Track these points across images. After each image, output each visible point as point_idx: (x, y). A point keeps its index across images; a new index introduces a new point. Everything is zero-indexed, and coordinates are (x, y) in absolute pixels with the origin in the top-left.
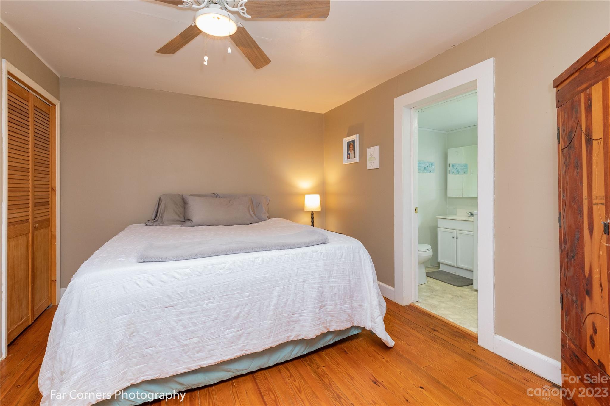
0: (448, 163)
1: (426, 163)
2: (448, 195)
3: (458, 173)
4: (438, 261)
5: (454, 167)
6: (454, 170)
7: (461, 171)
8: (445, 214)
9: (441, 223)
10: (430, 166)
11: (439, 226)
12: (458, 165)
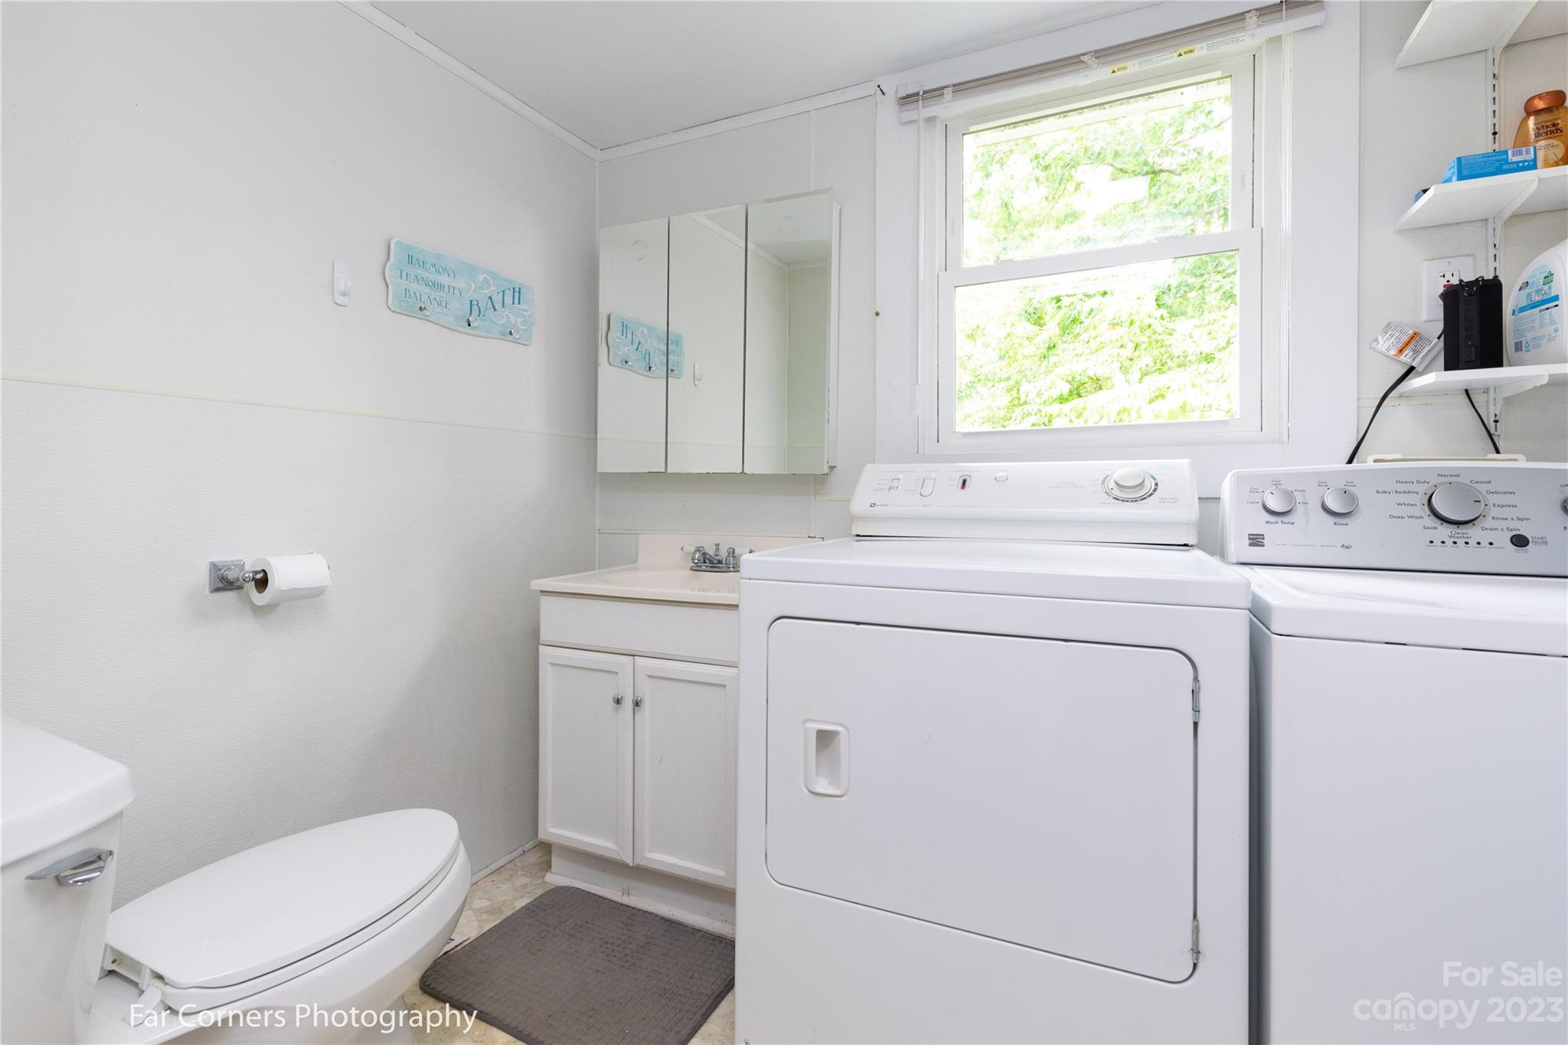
0: (604, 310)
1: (481, 277)
2: (603, 467)
3: (644, 365)
4: (542, 836)
5: (629, 337)
6: (626, 350)
7: (658, 360)
8: (583, 564)
9: (555, 619)
10: (508, 299)
11: (545, 636)
12: (646, 331)
